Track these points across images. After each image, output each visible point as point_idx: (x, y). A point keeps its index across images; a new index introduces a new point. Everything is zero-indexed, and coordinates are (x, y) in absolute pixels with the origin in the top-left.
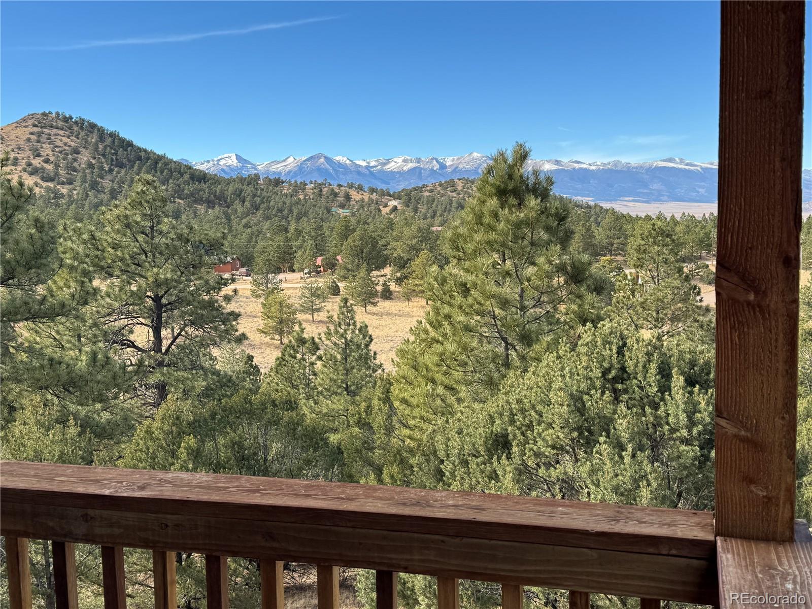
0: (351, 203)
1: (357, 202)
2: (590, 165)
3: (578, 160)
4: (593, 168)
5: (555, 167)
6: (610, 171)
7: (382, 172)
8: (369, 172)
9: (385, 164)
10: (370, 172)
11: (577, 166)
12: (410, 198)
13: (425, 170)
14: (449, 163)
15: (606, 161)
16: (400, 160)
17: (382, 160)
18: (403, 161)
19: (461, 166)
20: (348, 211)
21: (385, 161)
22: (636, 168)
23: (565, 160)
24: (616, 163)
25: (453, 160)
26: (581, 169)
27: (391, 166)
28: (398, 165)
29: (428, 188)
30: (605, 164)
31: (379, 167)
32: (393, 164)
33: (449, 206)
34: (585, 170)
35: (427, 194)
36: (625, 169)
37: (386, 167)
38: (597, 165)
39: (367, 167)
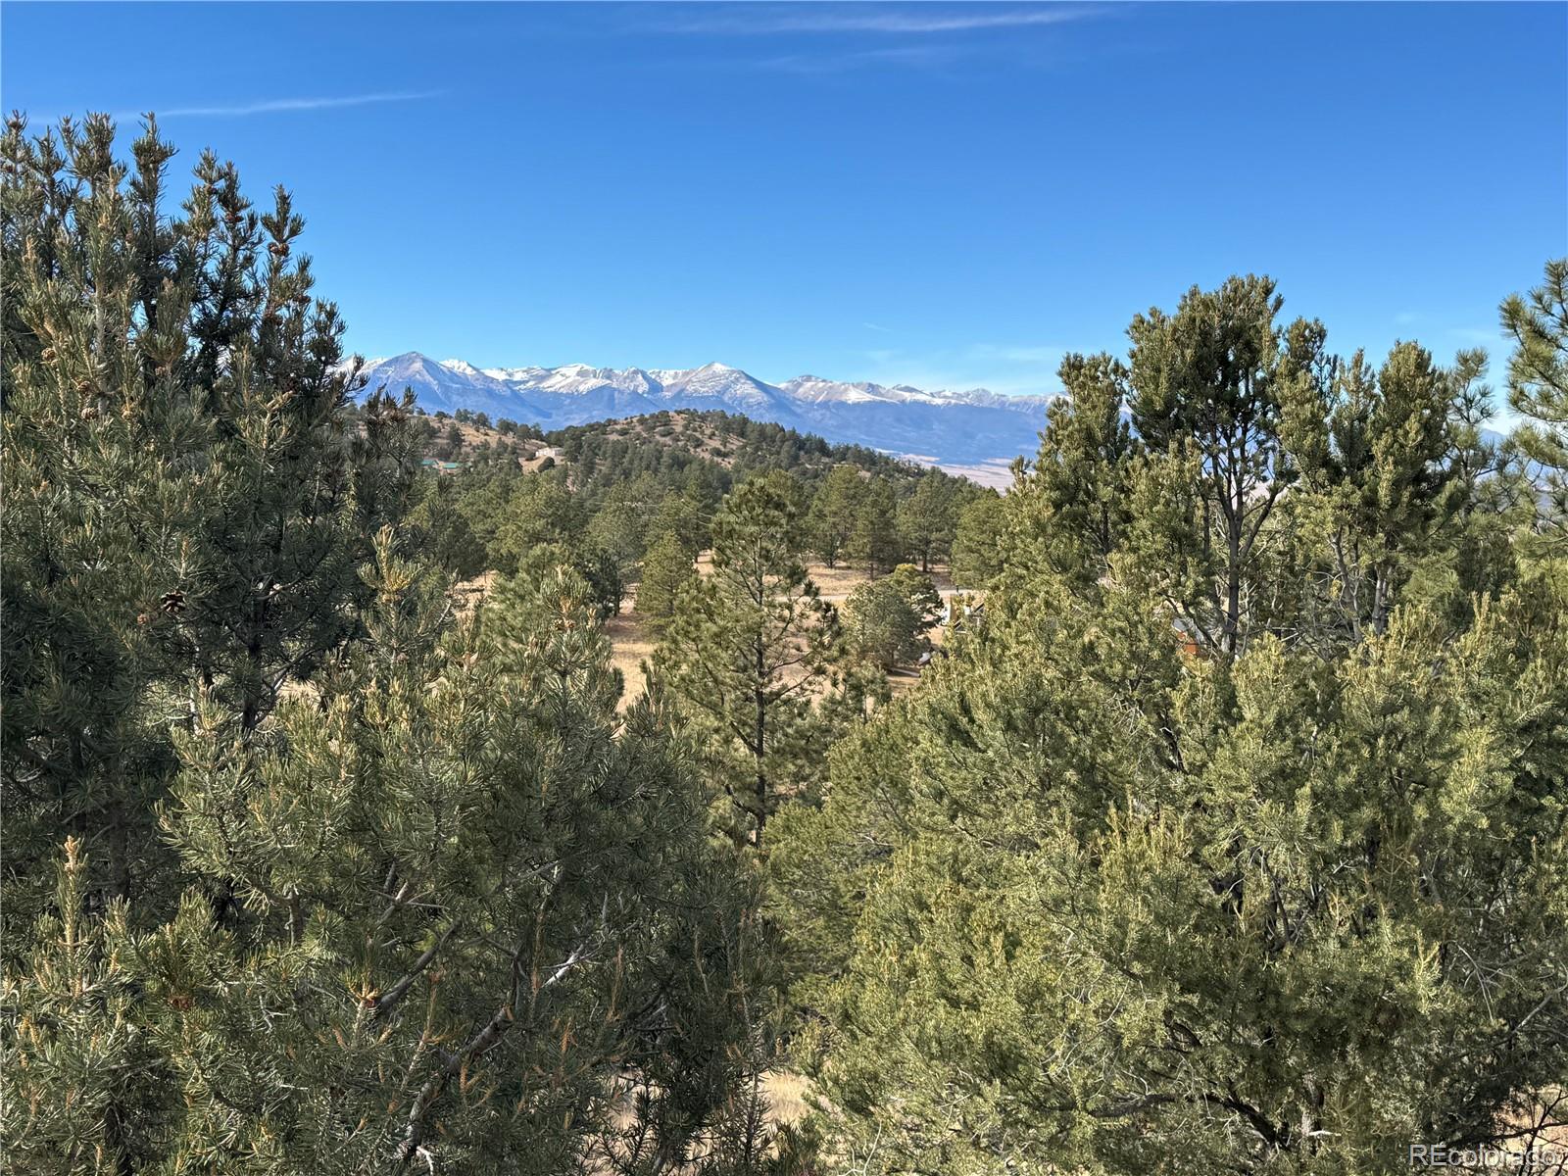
0: (463, 450)
1: (474, 448)
2: (932, 395)
3: (912, 386)
4: (938, 401)
5: (867, 397)
6: (969, 409)
7: (535, 392)
8: (511, 393)
9: (542, 378)
10: (513, 391)
11: (908, 396)
12: (580, 444)
13: (621, 392)
14: (667, 381)
15: (962, 390)
16: (571, 372)
17: (538, 371)
18: (579, 374)
19: (690, 388)
20: (455, 465)
21: (543, 372)
22: (1017, 405)
23: (887, 385)
24: (981, 395)
25: (676, 375)
26: (916, 403)
27: (555, 383)
28: (569, 380)
29: (618, 427)
30: (959, 396)
31: (531, 383)
32: (558, 378)
33: (654, 463)
34: (924, 404)
35: (614, 437)
36: (996, 406)
37: (545, 384)
38: (945, 397)
39: (506, 383)
